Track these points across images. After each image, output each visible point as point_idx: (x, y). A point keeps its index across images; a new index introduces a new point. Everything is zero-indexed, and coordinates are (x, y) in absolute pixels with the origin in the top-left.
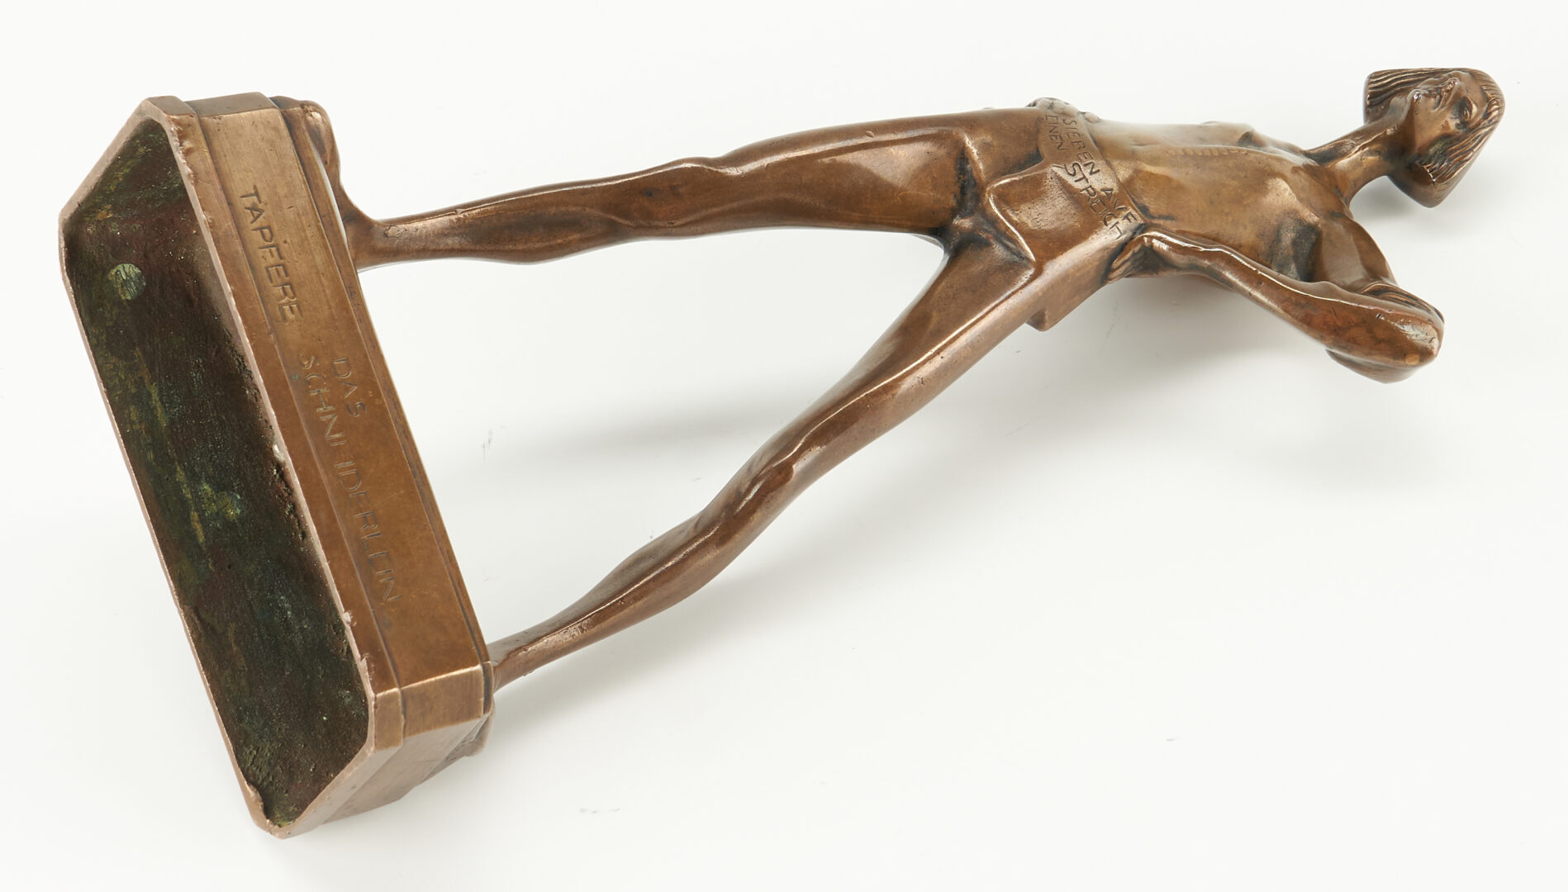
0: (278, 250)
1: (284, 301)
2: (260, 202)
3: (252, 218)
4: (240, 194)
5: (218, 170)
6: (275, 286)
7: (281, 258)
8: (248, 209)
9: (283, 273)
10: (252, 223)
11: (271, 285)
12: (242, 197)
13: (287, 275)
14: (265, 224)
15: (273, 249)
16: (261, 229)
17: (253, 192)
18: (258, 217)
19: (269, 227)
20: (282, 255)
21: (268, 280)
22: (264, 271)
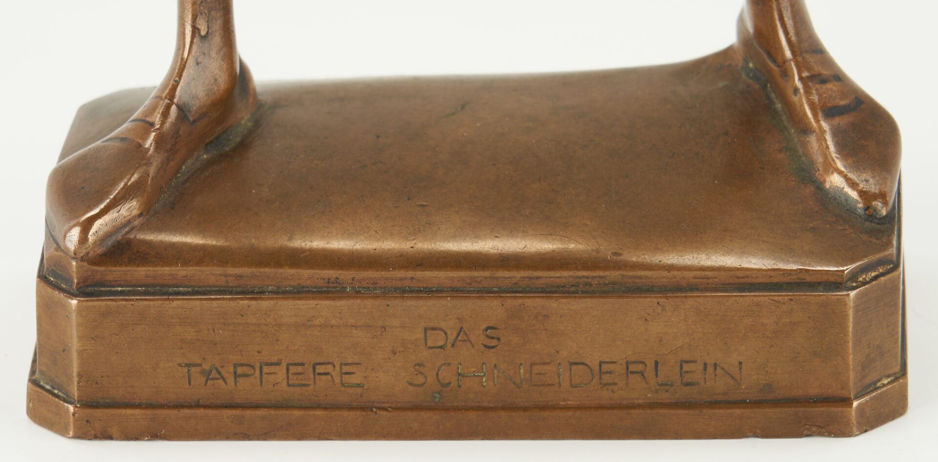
0: (267, 364)
1: (337, 380)
2: (200, 365)
3: (221, 381)
4: (187, 386)
5: (150, 406)
6: (315, 383)
7: (278, 364)
8: (206, 381)
9: (299, 369)
10: (226, 383)
11: (311, 387)
12: (190, 384)
13: (302, 364)
14: (232, 370)
15: (266, 369)
16: (236, 375)
17: (186, 370)
18: (219, 373)
19: (236, 366)
20: (276, 361)
21: (304, 388)
22: (291, 389)
